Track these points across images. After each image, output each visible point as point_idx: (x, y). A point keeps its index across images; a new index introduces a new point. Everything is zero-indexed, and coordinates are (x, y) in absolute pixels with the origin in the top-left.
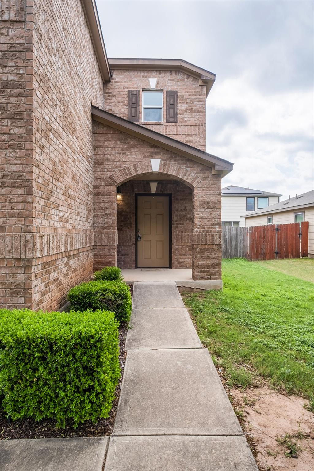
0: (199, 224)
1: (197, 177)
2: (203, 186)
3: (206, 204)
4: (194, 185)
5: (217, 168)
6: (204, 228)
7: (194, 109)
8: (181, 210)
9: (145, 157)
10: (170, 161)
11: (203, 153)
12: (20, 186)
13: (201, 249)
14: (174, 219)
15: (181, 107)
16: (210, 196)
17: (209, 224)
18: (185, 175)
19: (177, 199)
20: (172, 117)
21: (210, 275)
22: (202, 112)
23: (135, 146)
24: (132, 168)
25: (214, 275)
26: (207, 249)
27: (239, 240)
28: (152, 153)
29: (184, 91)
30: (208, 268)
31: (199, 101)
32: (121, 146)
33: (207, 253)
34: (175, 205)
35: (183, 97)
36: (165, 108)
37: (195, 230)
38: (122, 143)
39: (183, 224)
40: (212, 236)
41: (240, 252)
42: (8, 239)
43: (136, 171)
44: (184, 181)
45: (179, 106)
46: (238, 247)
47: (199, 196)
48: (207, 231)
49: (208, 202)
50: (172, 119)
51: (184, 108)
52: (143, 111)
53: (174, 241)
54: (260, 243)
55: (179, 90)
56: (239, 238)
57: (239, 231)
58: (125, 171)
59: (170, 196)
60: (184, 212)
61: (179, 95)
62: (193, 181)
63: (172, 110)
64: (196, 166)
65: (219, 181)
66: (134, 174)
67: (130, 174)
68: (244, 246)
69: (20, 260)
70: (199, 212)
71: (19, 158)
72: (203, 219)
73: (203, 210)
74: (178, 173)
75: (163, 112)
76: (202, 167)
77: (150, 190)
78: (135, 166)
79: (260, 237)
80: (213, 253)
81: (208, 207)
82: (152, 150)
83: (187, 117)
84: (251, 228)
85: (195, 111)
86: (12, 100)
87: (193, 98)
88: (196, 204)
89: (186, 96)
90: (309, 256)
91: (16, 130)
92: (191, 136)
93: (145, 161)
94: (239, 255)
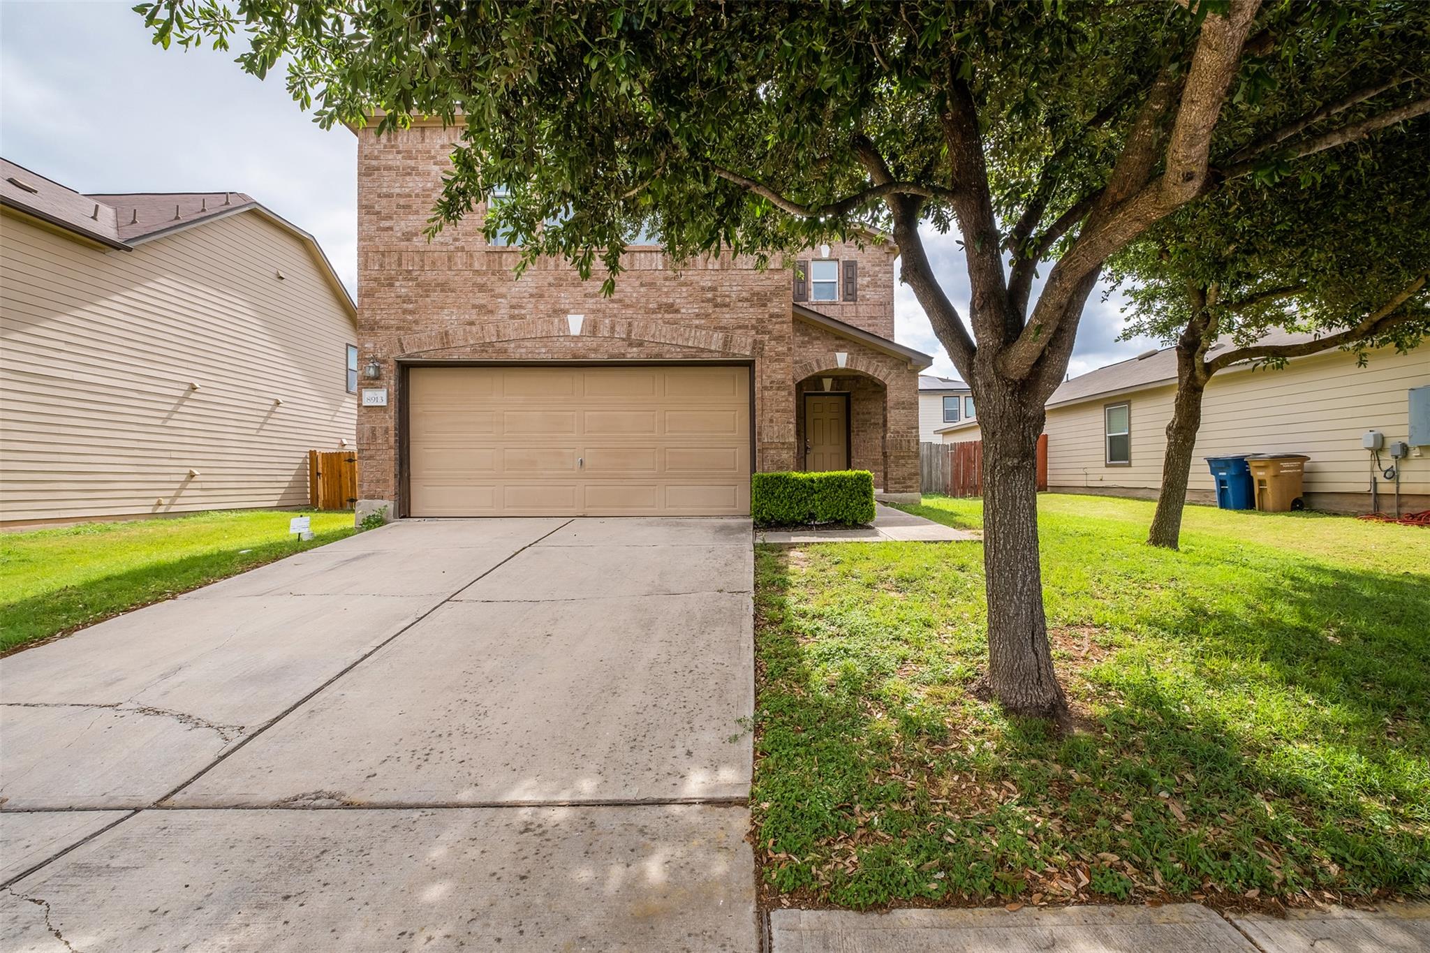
0: (892, 427)
1: (890, 373)
2: (897, 384)
3: (900, 405)
4: (886, 382)
5: (914, 362)
6: (898, 432)
7: (879, 283)
8: (863, 413)
9: (829, 351)
10: (858, 355)
11: (892, 343)
12: (784, 390)
13: (895, 457)
14: (854, 424)
15: (862, 281)
16: (905, 396)
17: (904, 428)
18: (876, 370)
19: (857, 400)
20: (850, 293)
21: (907, 487)
22: (888, 287)
23: (818, 338)
24: (815, 364)
25: (911, 487)
26: (903, 457)
27: (934, 465)
28: (837, 346)
29: (865, 261)
30: (904, 478)
31: (885, 273)
32: (801, 338)
33: (902, 461)
34: (855, 407)
35: (864, 268)
36: (841, 282)
37: (888, 435)
38: (803, 335)
39: (865, 431)
40: (909, 441)
41: (936, 484)
42: (776, 428)
43: (819, 367)
44: (874, 378)
45: (859, 280)
46: (933, 476)
47: (892, 395)
48: (902, 436)
49: (903, 403)
50: (850, 297)
51: (865, 283)
52: (812, 286)
53: (853, 453)
54: (968, 470)
55: (858, 260)
56: (934, 461)
57: (933, 450)
58: (806, 367)
59: (848, 396)
60: (867, 416)
61: (859, 265)
62: (885, 378)
63: (850, 286)
64: (888, 361)
65: (916, 378)
66: (816, 370)
67: (813, 370)
68: (943, 473)
69: (783, 444)
70: (893, 414)
71: (782, 369)
72: (897, 422)
73: (897, 411)
74: (868, 369)
75: (838, 288)
76: (895, 361)
77: (823, 388)
78: (818, 361)
79: (969, 460)
80: (910, 461)
81: (903, 408)
82: (837, 342)
83: (869, 294)
84: (953, 446)
85: (880, 286)
86: (777, 326)
87: (877, 269)
88: (890, 404)
89: (868, 266)
90: (1049, 489)
91: (780, 349)
92: (875, 318)
93: (829, 355)
94: (934, 488)
